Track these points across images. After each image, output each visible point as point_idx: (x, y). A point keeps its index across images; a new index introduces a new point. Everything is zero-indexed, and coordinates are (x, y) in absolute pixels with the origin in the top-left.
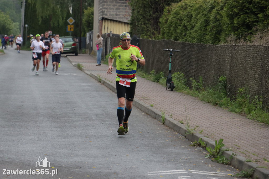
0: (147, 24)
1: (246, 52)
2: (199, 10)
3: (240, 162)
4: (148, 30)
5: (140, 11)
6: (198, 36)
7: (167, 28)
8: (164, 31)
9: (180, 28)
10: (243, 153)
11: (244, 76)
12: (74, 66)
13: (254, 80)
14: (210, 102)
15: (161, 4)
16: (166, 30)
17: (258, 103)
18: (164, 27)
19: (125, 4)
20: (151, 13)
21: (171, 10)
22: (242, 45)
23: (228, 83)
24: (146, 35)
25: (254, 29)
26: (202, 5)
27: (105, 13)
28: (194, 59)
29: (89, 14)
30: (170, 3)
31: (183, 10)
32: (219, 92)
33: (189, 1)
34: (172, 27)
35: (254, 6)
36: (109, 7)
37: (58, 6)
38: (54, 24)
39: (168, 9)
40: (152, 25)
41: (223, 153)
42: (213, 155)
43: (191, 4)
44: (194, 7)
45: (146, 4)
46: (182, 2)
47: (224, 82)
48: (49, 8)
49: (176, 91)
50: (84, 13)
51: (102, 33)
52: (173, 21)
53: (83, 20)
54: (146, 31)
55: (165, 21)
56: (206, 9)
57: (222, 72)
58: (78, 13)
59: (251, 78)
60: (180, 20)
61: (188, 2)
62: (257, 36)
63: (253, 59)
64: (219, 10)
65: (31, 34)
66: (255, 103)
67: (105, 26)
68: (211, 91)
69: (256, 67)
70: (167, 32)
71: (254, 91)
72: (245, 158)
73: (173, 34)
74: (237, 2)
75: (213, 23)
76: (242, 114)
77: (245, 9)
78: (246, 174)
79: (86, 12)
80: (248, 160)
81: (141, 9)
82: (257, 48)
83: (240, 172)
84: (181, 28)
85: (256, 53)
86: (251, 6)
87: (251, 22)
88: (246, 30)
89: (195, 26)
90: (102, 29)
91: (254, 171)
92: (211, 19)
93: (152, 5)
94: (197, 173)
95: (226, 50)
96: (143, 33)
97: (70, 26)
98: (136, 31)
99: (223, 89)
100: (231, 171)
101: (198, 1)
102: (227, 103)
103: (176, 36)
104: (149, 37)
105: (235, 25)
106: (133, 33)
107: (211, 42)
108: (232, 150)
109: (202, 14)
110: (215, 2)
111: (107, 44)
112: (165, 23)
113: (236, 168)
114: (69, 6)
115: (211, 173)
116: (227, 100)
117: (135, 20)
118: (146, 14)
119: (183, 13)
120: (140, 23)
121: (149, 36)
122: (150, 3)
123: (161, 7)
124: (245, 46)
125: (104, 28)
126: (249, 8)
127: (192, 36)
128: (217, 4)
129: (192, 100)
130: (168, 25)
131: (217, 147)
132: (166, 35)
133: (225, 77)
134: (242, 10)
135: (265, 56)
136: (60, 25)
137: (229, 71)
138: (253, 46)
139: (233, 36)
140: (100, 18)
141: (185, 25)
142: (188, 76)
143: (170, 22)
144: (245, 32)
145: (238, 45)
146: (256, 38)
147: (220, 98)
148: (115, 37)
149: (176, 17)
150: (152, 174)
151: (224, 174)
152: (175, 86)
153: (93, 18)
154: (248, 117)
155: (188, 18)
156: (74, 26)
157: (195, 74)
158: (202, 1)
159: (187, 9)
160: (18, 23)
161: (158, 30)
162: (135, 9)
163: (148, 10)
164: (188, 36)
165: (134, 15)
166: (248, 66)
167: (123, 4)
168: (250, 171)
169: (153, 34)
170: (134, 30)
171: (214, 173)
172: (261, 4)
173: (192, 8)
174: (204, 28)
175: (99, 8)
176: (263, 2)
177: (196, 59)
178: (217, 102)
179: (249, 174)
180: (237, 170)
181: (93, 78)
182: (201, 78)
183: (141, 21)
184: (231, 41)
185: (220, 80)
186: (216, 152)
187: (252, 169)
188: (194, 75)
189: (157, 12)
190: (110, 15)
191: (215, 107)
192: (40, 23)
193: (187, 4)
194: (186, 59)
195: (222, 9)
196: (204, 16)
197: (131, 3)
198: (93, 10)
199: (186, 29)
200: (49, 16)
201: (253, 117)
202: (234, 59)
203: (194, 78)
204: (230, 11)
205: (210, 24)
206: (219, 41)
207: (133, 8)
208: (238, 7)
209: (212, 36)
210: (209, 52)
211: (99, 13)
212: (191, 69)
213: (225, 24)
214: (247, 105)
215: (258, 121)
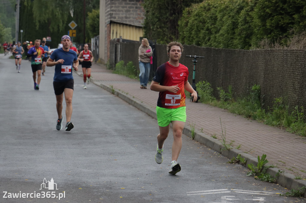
0: (163, 27)
1: (283, 57)
2: (224, 11)
4: (164, 34)
5: (155, 13)
6: (224, 41)
7: (187, 32)
8: (184, 36)
10: (290, 170)
11: (282, 84)
12: (80, 76)
13: (293, 88)
14: (242, 115)
15: (179, 5)
16: (186, 34)
17: (298, 114)
18: (184, 31)
19: (136, 6)
20: (168, 15)
21: (192, 11)
22: (279, 50)
23: (262, 93)
24: (162, 40)
25: (290, 32)
26: (228, 6)
27: (113, 16)
28: (221, 66)
29: (94, 17)
30: (189, 4)
31: (205, 11)
32: (253, 103)
33: (212, 1)
34: (193, 31)
35: (289, 6)
36: (118, 9)
37: (58, 9)
38: (53, 28)
39: (188, 10)
40: (169, 29)
43: (215, 4)
44: (219, 8)
45: (162, 6)
46: (204, 2)
47: (258, 91)
48: (48, 11)
49: (201, 102)
50: (87, 15)
51: (110, 39)
52: (194, 23)
53: (88, 24)
54: (162, 36)
55: (185, 24)
56: (234, 9)
57: (255, 81)
58: (80, 16)
59: (289, 86)
60: (203, 22)
63: (292, 65)
64: (249, 10)
65: (28, 40)
66: (295, 115)
67: (113, 30)
68: (243, 102)
69: (296, 74)
70: (188, 37)
71: (294, 101)
73: (194, 39)
74: (269, 1)
75: (242, 25)
76: (280, 127)
77: (279, 9)
78: (297, 193)
79: (90, 14)
81: (156, 11)
82: (296, 53)
84: (204, 31)
85: (296, 59)
87: (286, 24)
88: (280, 33)
89: (220, 29)
90: (110, 34)
92: (239, 21)
93: (169, 6)
94: (242, 192)
95: (259, 55)
96: (159, 38)
97: (72, 31)
98: (151, 36)
99: (257, 99)
101: (223, 1)
102: (262, 115)
103: (198, 41)
105: (268, 27)
107: (239, 46)
109: (229, 15)
110: (243, 2)
111: (117, 51)
112: (185, 26)
114: (71, 8)
115: (257, 193)
116: (262, 111)
117: (150, 23)
118: (162, 16)
119: (206, 15)
120: (155, 26)
121: (166, 41)
122: (166, 4)
123: (178, 8)
124: (283, 51)
125: (113, 33)
126: (283, 8)
127: (217, 40)
128: (246, 4)
129: (221, 112)
130: (189, 29)
132: (187, 40)
133: (259, 86)
134: (275, 10)
136: (61, 30)
137: (262, 79)
139: (266, 40)
140: (107, 21)
141: (209, 28)
142: (214, 86)
143: (191, 25)
144: (280, 35)
145: (274, 50)
147: (254, 109)
148: (127, 42)
149: (197, 19)
152: (201, 97)
153: (98, 22)
154: (287, 130)
155: (211, 21)
156: (76, 31)
157: (222, 83)
158: (228, 1)
159: (211, 10)
160: (10, 28)
161: (176, 34)
162: (150, 11)
163: (164, 12)
164: (212, 40)
165: (148, 18)
166: (285, 73)
167: (133, 6)
169: (170, 39)
170: (148, 34)
171: (260, 192)
172: (297, 3)
173: (217, 9)
174: (231, 31)
175: (106, 10)
176: (299, 1)
177: (223, 66)
178: (250, 113)
180: (286, 188)
181: (105, 89)
183: (156, 24)
184: (264, 45)
185: (253, 89)
189: (175, 14)
190: (119, 18)
191: (248, 120)
192: (37, 28)
193: (210, 4)
194: (212, 66)
195: (252, 9)
196: (231, 17)
197: (144, 4)
198: (99, 13)
199: (210, 33)
200: (48, 20)
201: (293, 130)
202: (269, 65)
203: (222, 88)
204: (262, 12)
205: (239, 27)
206: (250, 46)
207: (146, 10)
208: (271, 7)
209: (241, 40)
210: (240, 58)
211: (106, 16)
212: (218, 77)
213: (256, 26)
214: (285, 116)
215: (299, 135)
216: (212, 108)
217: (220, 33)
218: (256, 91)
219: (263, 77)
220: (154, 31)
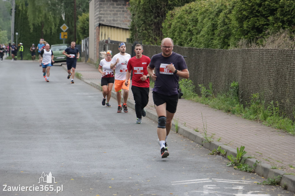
0: (148, 29)
1: (260, 56)
2: (205, 14)
3: (266, 169)
4: (149, 36)
5: (141, 16)
6: (205, 41)
7: (170, 33)
9: (185, 33)
10: (266, 160)
11: (258, 81)
13: (269, 85)
14: (221, 109)
15: (163, 9)
17: (274, 108)
18: (168, 32)
19: (123, 10)
20: (152, 17)
21: (175, 15)
22: (255, 49)
23: (240, 89)
24: (147, 41)
25: (266, 33)
26: (208, 9)
27: (102, 19)
28: (202, 64)
29: (84, 20)
30: (172, 8)
31: (187, 14)
32: (232, 98)
34: (176, 32)
35: (264, 9)
36: (106, 12)
37: (51, 13)
38: (46, 31)
39: (171, 13)
40: (154, 31)
41: (246, 161)
42: (235, 163)
43: (196, 8)
44: (199, 11)
45: (147, 9)
46: (185, 5)
47: (236, 87)
48: (41, 15)
49: (184, 98)
50: (78, 19)
51: (99, 40)
52: (177, 25)
53: (78, 26)
54: (147, 37)
55: (168, 26)
56: (213, 12)
57: (233, 78)
59: (265, 83)
60: (185, 24)
61: (193, 6)
63: (267, 63)
64: (227, 13)
66: (271, 109)
67: (102, 32)
68: (223, 97)
69: (271, 71)
71: (269, 97)
73: (177, 40)
74: (246, 4)
75: (221, 27)
76: (257, 120)
77: (255, 11)
79: (80, 18)
80: (273, 167)
81: (142, 14)
82: (271, 52)
85: (271, 57)
86: (261, 9)
87: (261, 25)
89: (201, 30)
90: (99, 36)
91: (281, 178)
92: (218, 23)
93: (153, 9)
94: (222, 181)
95: (237, 54)
96: (145, 39)
97: (64, 33)
98: (137, 37)
99: (236, 95)
100: (257, 178)
101: (203, 5)
102: (240, 110)
103: (180, 42)
104: (151, 43)
105: (245, 28)
106: (134, 40)
107: (219, 47)
108: (254, 157)
109: (209, 18)
110: (222, 5)
112: (169, 28)
113: (260, 176)
114: (63, 12)
115: (236, 182)
116: (240, 106)
117: (136, 26)
118: (147, 19)
119: (187, 17)
120: (141, 28)
121: (151, 41)
122: (151, 8)
123: (162, 11)
124: (259, 51)
125: (102, 35)
126: (259, 10)
127: (198, 40)
128: (225, 7)
129: (203, 107)
130: (172, 30)
131: (239, 155)
133: (237, 82)
134: (251, 13)
135: (280, 60)
136: (53, 31)
137: (240, 77)
138: (266, 50)
139: (243, 41)
140: (96, 24)
141: (191, 29)
142: (196, 83)
143: (174, 27)
144: (256, 35)
145: (251, 50)
147: (232, 104)
148: (114, 43)
149: (180, 21)
151: (250, 182)
152: (183, 93)
153: (88, 25)
154: (264, 124)
155: (193, 23)
156: (68, 33)
158: (208, 4)
159: (192, 13)
160: (6, 31)
161: (160, 35)
162: (135, 15)
163: (149, 15)
164: (194, 41)
165: (134, 21)
166: (261, 71)
167: (120, 9)
168: (277, 178)
169: (155, 40)
170: (134, 36)
171: (239, 181)
172: (271, 6)
173: (197, 12)
174: (211, 32)
175: (95, 14)
176: (273, 4)
177: (204, 65)
178: (229, 108)
179: (276, 181)
180: (263, 177)
181: (95, 87)
182: (210, 85)
183: (142, 26)
184: (242, 45)
185: (231, 86)
186: (238, 160)
187: (279, 176)
188: (202, 81)
189: (159, 17)
190: (107, 21)
191: (228, 114)
192: (31, 30)
193: (191, 7)
194: (194, 65)
195: (230, 12)
196: (211, 19)
197: (131, 7)
198: (89, 16)
199: (192, 34)
200: (41, 23)
201: (269, 123)
202: (246, 64)
203: (203, 85)
204: (239, 15)
205: (218, 28)
206: (229, 45)
207: (132, 14)
208: (248, 10)
209: (221, 40)
210: (219, 57)
211: (95, 19)
212: (200, 75)
213: (234, 28)
214: (262, 111)
215: (275, 127)
216: (194, 104)
217: (201, 34)
218: (235, 87)
219: (241, 75)
220: (140, 32)
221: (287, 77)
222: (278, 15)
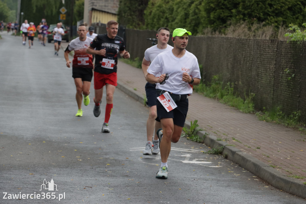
0: (133, 15)
1: (221, 43)
2: (179, 4)
3: (212, 141)
4: (133, 21)
5: (127, 3)
7: (151, 19)
8: (148, 23)
9: (162, 20)
10: (215, 133)
13: (227, 68)
16: (150, 21)
17: (230, 89)
18: (148, 18)
20: (136, 5)
21: (155, 3)
22: (217, 37)
23: (204, 71)
24: (132, 25)
25: (228, 23)
27: (95, 4)
29: (80, 4)
31: (165, 4)
34: (155, 19)
35: (228, 3)
38: (47, 12)
39: (152, 2)
40: (137, 17)
41: (197, 133)
42: (188, 134)
50: (75, 3)
51: (91, 22)
52: (156, 13)
53: (75, 9)
55: (149, 13)
56: (186, 3)
58: (70, 4)
59: (224, 66)
60: (163, 12)
62: (230, 29)
63: (227, 50)
64: (198, 4)
67: (94, 16)
69: (229, 57)
70: (151, 24)
71: (227, 79)
72: (217, 137)
75: (192, 16)
76: (215, 98)
77: (221, 4)
78: (217, 151)
79: (77, 2)
80: (219, 139)
82: (230, 40)
83: (211, 150)
85: (230, 45)
87: (226, 17)
89: (176, 18)
90: (91, 19)
91: (224, 148)
92: (190, 13)
94: (174, 150)
96: (129, 24)
97: (63, 15)
98: (123, 22)
100: (204, 148)
102: (202, 89)
105: (212, 18)
108: (205, 130)
109: (182, 8)
112: (149, 15)
113: (208, 146)
115: (186, 150)
116: (202, 86)
117: (122, 12)
118: (132, 6)
119: (165, 6)
120: (126, 14)
121: (135, 26)
124: (220, 38)
125: (94, 18)
127: (173, 27)
130: (152, 17)
131: (192, 127)
132: (150, 26)
133: (202, 65)
134: (218, 5)
135: (237, 48)
136: (54, 13)
137: (205, 60)
138: (226, 38)
139: (209, 29)
140: (89, 8)
141: (167, 17)
143: (154, 14)
144: (220, 25)
145: (214, 37)
146: (229, 31)
148: (103, 26)
149: (159, 9)
150: (133, 150)
151: (197, 151)
153: (83, 9)
154: (220, 102)
155: (169, 11)
156: (66, 16)
160: (14, 11)
161: (143, 21)
162: (122, 2)
163: (134, 3)
164: (169, 27)
165: (121, 7)
168: (220, 149)
169: (138, 25)
171: (188, 150)
173: (174, 2)
174: (183, 20)
179: (219, 151)
180: (209, 147)
183: (127, 12)
184: (207, 33)
186: (191, 131)
187: (222, 147)
189: (142, 4)
190: (99, 6)
192: (34, 11)
195: (200, 4)
199: (168, 21)
202: (210, 49)
204: (207, 6)
205: (189, 17)
206: (197, 33)
208: (215, 2)
214: (220, 90)
215: (229, 105)
217: (175, 22)
220: (125, 17)
221: (242, 62)
222: (240, 8)
